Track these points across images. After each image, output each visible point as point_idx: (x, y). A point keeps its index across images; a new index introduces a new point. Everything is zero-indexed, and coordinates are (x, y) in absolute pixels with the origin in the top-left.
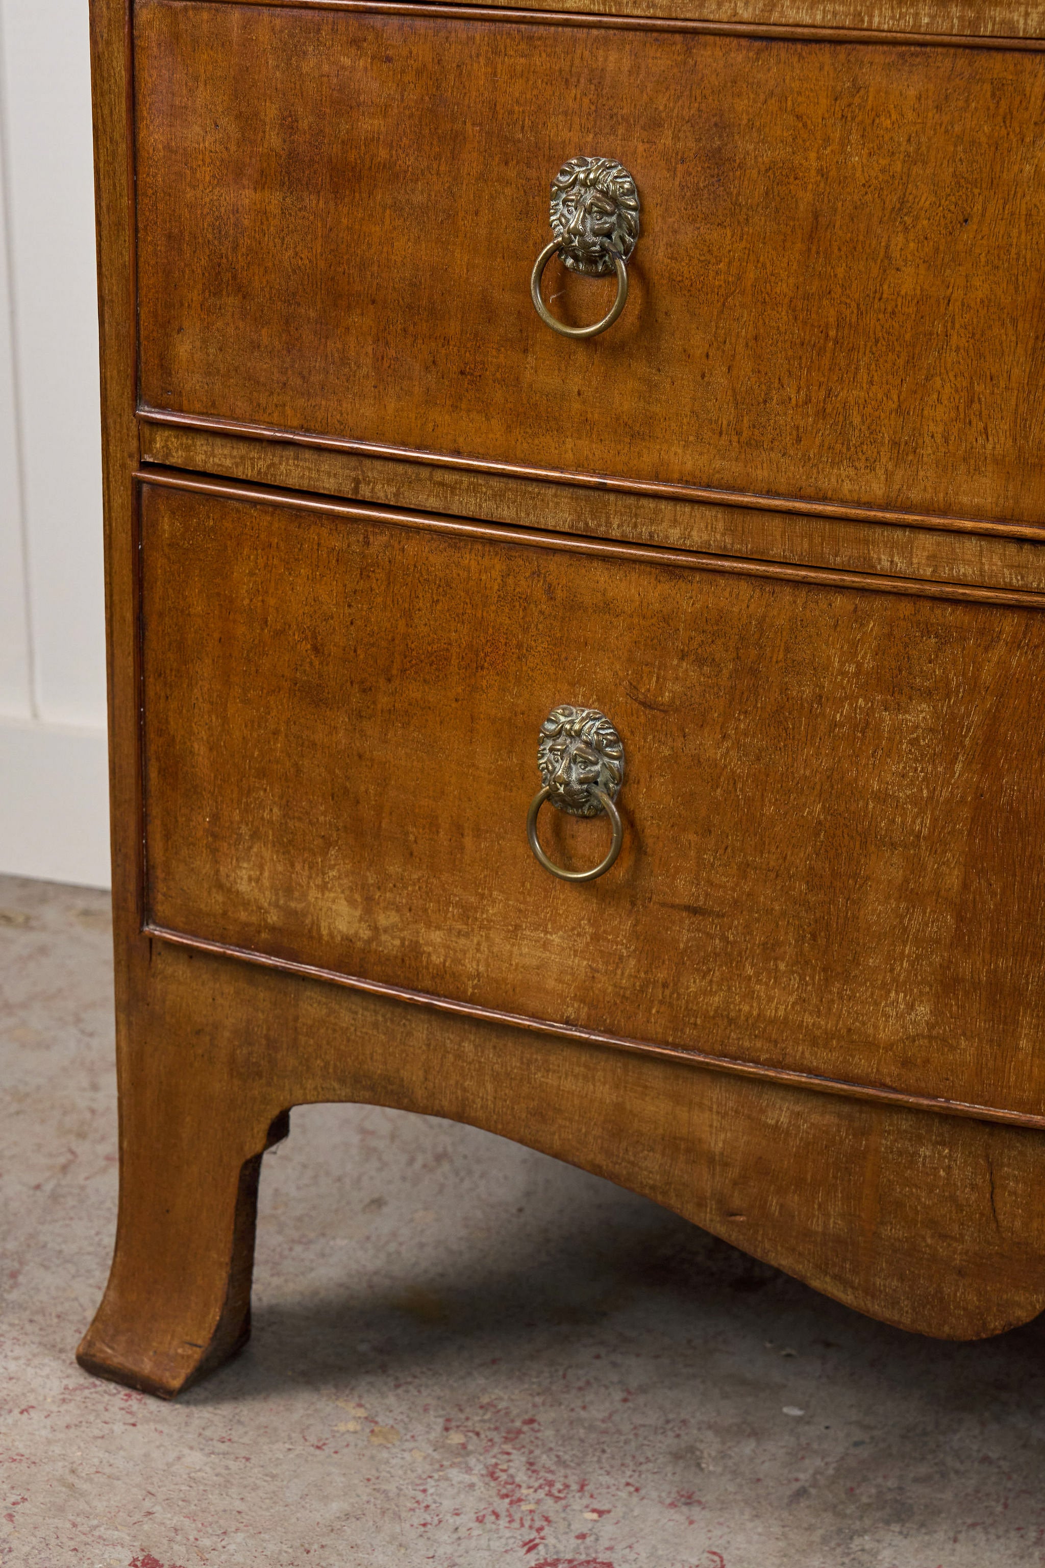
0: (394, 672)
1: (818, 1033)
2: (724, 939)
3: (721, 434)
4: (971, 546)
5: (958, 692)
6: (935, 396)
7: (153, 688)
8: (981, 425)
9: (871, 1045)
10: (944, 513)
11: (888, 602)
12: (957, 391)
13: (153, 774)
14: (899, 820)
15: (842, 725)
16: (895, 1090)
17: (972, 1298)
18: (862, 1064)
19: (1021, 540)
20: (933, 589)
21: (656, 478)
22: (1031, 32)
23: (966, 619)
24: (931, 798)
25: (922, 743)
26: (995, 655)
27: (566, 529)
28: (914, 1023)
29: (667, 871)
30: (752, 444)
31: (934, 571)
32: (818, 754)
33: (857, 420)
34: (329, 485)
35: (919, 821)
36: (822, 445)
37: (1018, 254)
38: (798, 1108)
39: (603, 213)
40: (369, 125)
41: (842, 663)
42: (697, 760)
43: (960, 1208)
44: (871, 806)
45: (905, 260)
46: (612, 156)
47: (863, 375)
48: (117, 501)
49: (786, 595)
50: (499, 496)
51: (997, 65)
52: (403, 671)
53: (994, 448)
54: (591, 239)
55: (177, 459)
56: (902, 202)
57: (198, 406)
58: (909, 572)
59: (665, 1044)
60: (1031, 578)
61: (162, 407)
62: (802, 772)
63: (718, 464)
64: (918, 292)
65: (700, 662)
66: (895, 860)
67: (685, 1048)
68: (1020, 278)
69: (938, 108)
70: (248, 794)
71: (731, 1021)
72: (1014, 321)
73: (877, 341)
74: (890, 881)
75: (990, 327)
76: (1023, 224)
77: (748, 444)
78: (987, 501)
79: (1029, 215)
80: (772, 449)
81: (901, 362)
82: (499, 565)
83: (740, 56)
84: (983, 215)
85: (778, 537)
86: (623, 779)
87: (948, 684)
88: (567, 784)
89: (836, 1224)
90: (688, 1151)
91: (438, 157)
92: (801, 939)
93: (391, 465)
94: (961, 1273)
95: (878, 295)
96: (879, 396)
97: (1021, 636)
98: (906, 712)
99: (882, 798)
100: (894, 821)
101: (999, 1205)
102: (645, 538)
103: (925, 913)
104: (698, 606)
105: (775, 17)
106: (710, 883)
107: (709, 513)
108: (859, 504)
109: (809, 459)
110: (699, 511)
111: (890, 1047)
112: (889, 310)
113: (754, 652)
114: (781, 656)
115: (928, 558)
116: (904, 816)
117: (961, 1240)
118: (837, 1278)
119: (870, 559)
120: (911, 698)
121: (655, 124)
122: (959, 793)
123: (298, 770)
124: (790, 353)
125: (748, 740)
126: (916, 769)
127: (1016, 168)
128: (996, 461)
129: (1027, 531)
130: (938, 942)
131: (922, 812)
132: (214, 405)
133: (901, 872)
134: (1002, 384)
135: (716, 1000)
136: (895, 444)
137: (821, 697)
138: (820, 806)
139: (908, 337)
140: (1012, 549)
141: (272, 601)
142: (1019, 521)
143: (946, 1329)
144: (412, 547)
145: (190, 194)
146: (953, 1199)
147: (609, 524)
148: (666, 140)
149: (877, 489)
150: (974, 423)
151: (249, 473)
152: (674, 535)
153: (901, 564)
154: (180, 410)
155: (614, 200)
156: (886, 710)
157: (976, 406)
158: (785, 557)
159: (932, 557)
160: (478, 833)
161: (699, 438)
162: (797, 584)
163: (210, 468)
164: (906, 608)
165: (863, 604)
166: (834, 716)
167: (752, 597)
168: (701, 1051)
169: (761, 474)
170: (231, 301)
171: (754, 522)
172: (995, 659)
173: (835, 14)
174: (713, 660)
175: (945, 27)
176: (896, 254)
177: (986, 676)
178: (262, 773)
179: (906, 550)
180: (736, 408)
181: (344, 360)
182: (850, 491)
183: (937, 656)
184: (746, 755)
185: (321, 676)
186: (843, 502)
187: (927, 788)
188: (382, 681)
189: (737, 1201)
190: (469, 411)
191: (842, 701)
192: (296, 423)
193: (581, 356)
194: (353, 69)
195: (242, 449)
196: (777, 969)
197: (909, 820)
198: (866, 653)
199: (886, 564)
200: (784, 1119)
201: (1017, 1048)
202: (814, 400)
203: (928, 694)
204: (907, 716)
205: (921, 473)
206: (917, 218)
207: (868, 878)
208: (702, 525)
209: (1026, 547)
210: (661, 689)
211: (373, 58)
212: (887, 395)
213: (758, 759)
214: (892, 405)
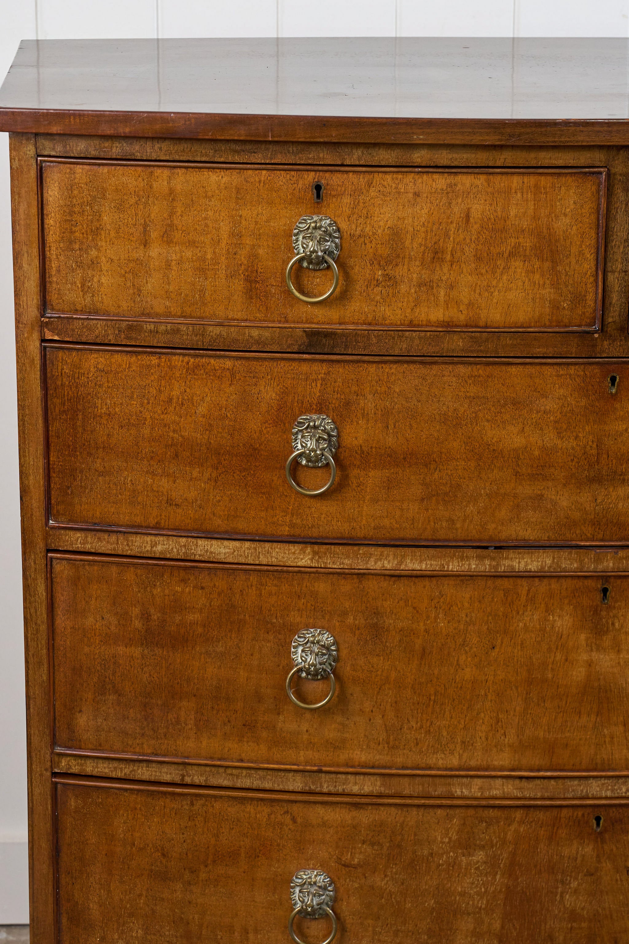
0: (209, 862)
3: (379, 744)
4: (499, 782)
5: (497, 845)
6: (481, 721)
7: (64, 879)
8: (503, 731)
10: (486, 770)
11: (463, 810)
12: (491, 718)
13: (64, 921)
14: (471, 903)
15: (443, 865)
19: (521, 778)
20: (484, 803)
21: (347, 765)
22: (521, 569)
23: (499, 813)
24: (486, 892)
25: (481, 868)
26: (512, 828)
27: (299, 790)
29: (358, 938)
30: (395, 748)
31: (482, 794)
32: (431, 878)
33: (445, 734)
34: (167, 778)
35: (480, 902)
36: (429, 745)
37: (517, 660)
39: (324, 654)
40: (191, 617)
41: (442, 838)
42: (372, 887)
44: (458, 898)
45: (466, 666)
46: (323, 628)
47: (447, 715)
48: (37, 791)
49: (414, 811)
50: (263, 778)
51: (506, 583)
52: (214, 861)
53: (509, 740)
54: (318, 666)
55: (75, 769)
56: (464, 641)
57: (90, 746)
58: (470, 795)
60: (526, 793)
61: (69, 748)
62: (424, 887)
64: (473, 678)
65: (373, 844)
66: (469, 920)
68: (519, 670)
69: (480, 602)
70: (124, 925)
72: (517, 688)
73: (454, 700)
74: (467, 930)
75: (506, 691)
76: (519, 648)
77: (393, 748)
78: (506, 763)
79: (522, 644)
80: (404, 749)
81: (465, 708)
82: (266, 810)
83: (385, 584)
84: (501, 645)
85: (407, 786)
86: (335, 899)
87: (492, 841)
88: (312, 907)
91: (231, 631)
93: (203, 768)
95: (454, 681)
96: (455, 723)
97: (524, 818)
98: (472, 856)
99: (463, 894)
100: (468, 903)
102: (340, 790)
103: (484, 941)
104: (371, 820)
105: (402, 567)
107: (372, 778)
108: (446, 769)
109: (422, 752)
110: (367, 778)
112: (459, 686)
113: (399, 838)
114: (412, 838)
115: (479, 789)
116: (473, 900)
119: (452, 791)
120: (475, 850)
121: (345, 614)
122: (499, 888)
123: (153, 911)
124: (412, 707)
125: (397, 876)
126: (478, 880)
127: (516, 624)
128: (510, 746)
131: (482, 898)
132: (100, 745)
133: (473, 925)
134: (512, 713)
136: (463, 742)
137: (432, 854)
138: (433, 901)
139: (468, 697)
140: (517, 781)
141: (137, 835)
142: (520, 770)
144: (218, 805)
145: (86, 649)
147: (321, 786)
148: (350, 620)
149: (455, 761)
150: (499, 731)
151: (119, 775)
152: (355, 789)
153: (466, 792)
154: (80, 748)
155: (328, 649)
156: (463, 856)
157: (500, 724)
158: (411, 794)
159: (481, 788)
160: (256, 931)
161: (368, 746)
162: (418, 806)
163: (95, 773)
164: (471, 812)
165: (451, 812)
166: (439, 861)
167: (397, 814)
169: (399, 760)
170: (112, 698)
171: (395, 780)
172: (513, 829)
173: (431, 565)
174: (379, 843)
175: (483, 569)
176: (461, 662)
177: (510, 836)
178: (131, 915)
179: (469, 786)
180: (387, 733)
181: (178, 722)
182: (442, 764)
183: (486, 831)
184: (397, 883)
185: (166, 867)
186: (439, 769)
187: (484, 887)
188: (202, 867)
190: (248, 742)
191: (442, 854)
192: (149, 751)
193: (308, 715)
194: (183, 592)
195: (116, 764)
197: (476, 902)
198: (453, 833)
199: (459, 793)
202: (424, 727)
203: (483, 847)
204: (474, 858)
205: (476, 754)
206: (471, 648)
207: (457, 929)
208: (370, 784)
209: (524, 780)
210: (353, 858)
211: (194, 587)
212: (459, 722)
213: (403, 884)
214: (462, 726)
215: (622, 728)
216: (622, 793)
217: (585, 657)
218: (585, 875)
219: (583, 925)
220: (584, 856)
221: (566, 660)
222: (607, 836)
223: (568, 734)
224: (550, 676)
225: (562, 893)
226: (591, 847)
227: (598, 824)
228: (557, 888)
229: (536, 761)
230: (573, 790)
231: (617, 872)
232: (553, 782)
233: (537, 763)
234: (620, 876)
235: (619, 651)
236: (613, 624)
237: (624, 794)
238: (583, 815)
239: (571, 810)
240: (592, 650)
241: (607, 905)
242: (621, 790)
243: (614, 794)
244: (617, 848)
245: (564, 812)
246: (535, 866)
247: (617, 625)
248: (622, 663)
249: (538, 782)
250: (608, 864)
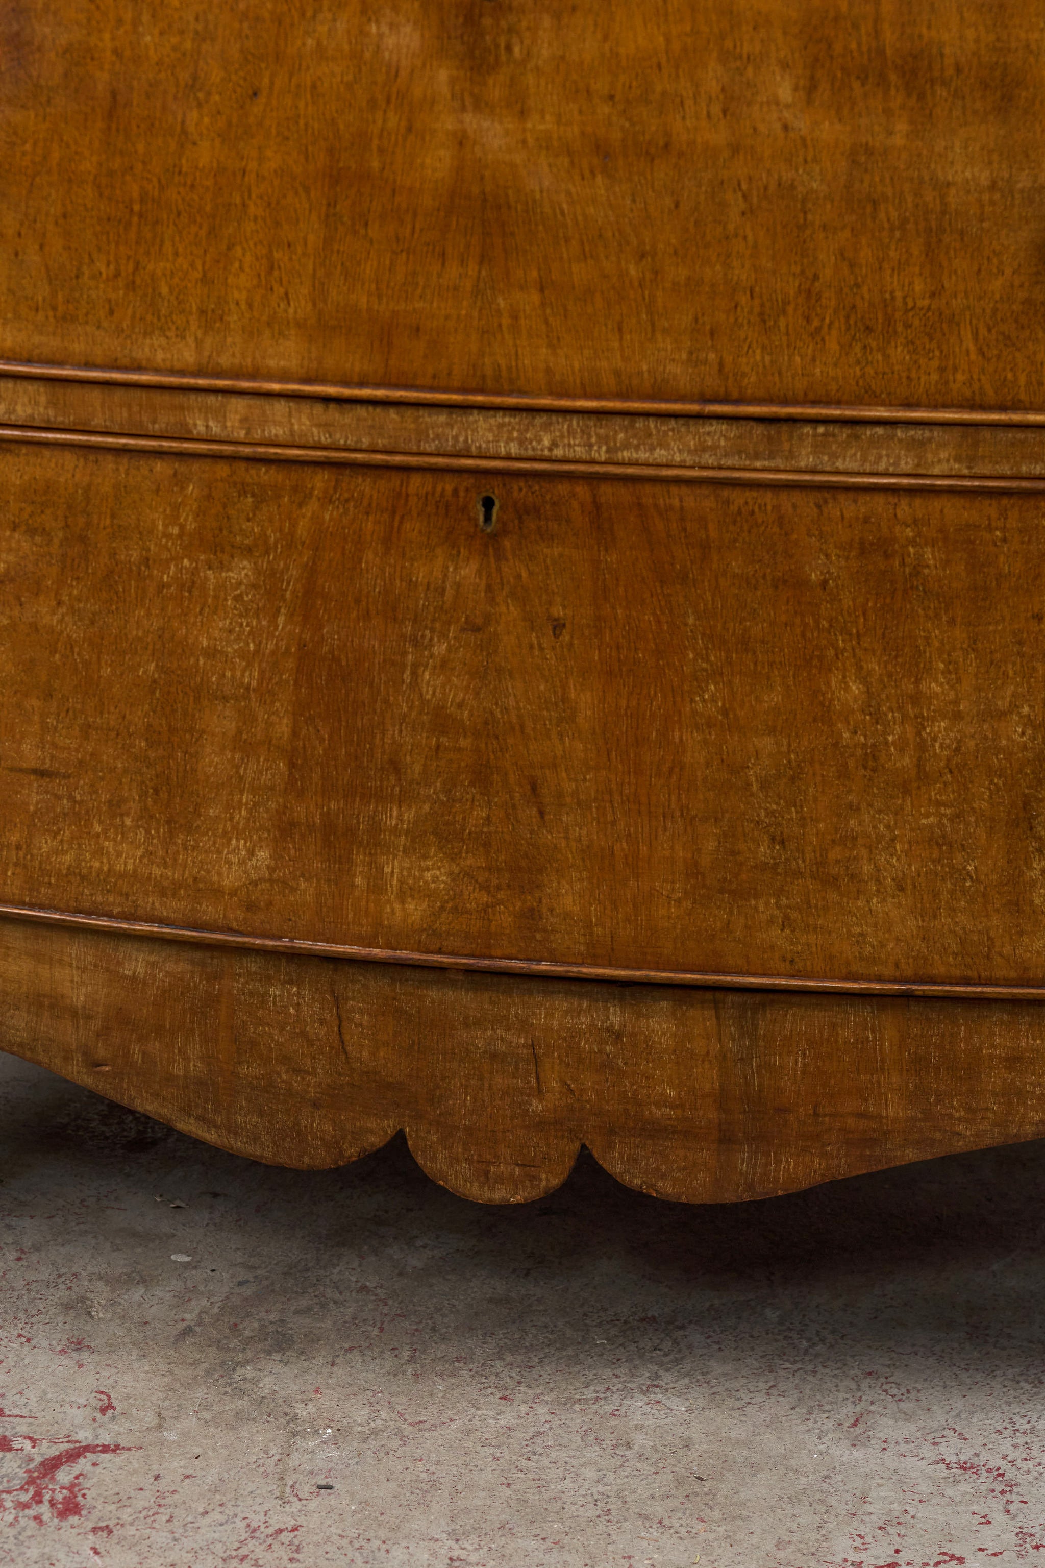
1: (166, 883)
2: (71, 798)
3: (37, 310)
4: (280, 408)
5: (276, 548)
6: (237, 265)
8: (282, 291)
9: (217, 892)
10: (253, 377)
11: (205, 465)
12: (257, 259)
14: (228, 674)
15: (169, 586)
16: (242, 934)
17: (328, 1127)
18: (209, 911)
19: (327, 400)
20: (247, 450)
23: (280, 477)
24: (257, 651)
25: (246, 599)
26: (309, 510)
28: (255, 868)
29: (13, 737)
30: (67, 319)
31: (247, 434)
32: (148, 614)
33: (165, 290)
35: (247, 674)
36: (133, 317)
37: (306, 125)
38: (153, 958)
41: (166, 526)
42: (34, 627)
43: (311, 1043)
44: (201, 662)
45: (201, 134)
47: (168, 247)
49: (109, 463)
53: (296, 312)
56: (195, 78)
58: (223, 435)
59: (22, 904)
60: (338, 436)
62: (135, 633)
63: (36, 339)
64: (215, 165)
65: (32, 532)
66: (227, 713)
67: (42, 907)
68: (310, 148)
71: (83, 878)
72: (307, 190)
73: (179, 214)
74: (224, 733)
75: (285, 196)
76: (309, 96)
77: (64, 318)
78: (293, 363)
79: (314, 87)
80: (87, 323)
81: (203, 233)
84: (271, 88)
85: (99, 408)
87: (266, 539)
89: (196, 1067)
90: (52, 1007)
92: (143, 795)
94: (316, 1105)
95: (177, 170)
96: (185, 267)
97: (331, 491)
98: (229, 570)
99: (212, 653)
100: (224, 676)
101: (347, 1037)
103: (258, 762)
104: (26, 478)
106: (55, 746)
107: (31, 387)
108: (172, 372)
109: (123, 330)
110: (22, 386)
111: (234, 893)
112: (189, 182)
113: (82, 520)
114: (108, 521)
115: (241, 421)
116: (233, 669)
117: (315, 1074)
118: (201, 1119)
119: (187, 425)
120: (232, 557)
122: (283, 645)
124: (98, 228)
125: (81, 605)
126: (241, 625)
127: (299, 43)
128: (298, 325)
129: (331, 390)
130: (272, 788)
131: (249, 665)
133: (234, 724)
134: (299, 250)
135: (68, 859)
136: (202, 312)
137: (148, 559)
138: (153, 665)
139: (208, 208)
140: (319, 408)
142: (322, 381)
143: (306, 1159)
146: (303, 1034)
149: (188, 356)
150: (275, 289)
153: (216, 429)
156: (210, 568)
157: (276, 273)
158: (106, 427)
159: (244, 420)
161: (16, 315)
162: (119, 451)
164: (222, 470)
165: (182, 467)
166: (162, 578)
167: (76, 466)
168: (56, 909)
169: (78, 347)
171: (74, 394)
172: (309, 514)
174: (44, 529)
176: (191, 128)
177: (303, 529)
179: (220, 415)
180: (50, 283)
182: (164, 360)
183: (254, 515)
184: (80, 620)
186: (157, 371)
187: (254, 642)
189: (101, 1052)
191: (168, 562)
196: (123, 825)
197: (238, 673)
198: (188, 515)
199: (201, 429)
200: (141, 970)
201: (353, 885)
202: (123, 274)
203: (248, 551)
204: (231, 574)
205: (229, 340)
206: (209, 94)
207: (203, 732)
208: (26, 400)
209: (332, 406)
212: (192, 265)
213: (92, 623)
214: (198, 275)
215: (535, 297)
216: (542, 450)
217: (449, 123)
218: (463, 630)
219: (464, 742)
220: (458, 585)
221: (410, 129)
222: (507, 543)
223: (419, 305)
224: (376, 164)
225: (415, 666)
226: (474, 566)
227: (488, 518)
228: (404, 654)
229: (356, 364)
230: (437, 436)
231: (532, 629)
232: (393, 414)
233: (357, 368)
234: (537, 637)
235: (523, 114)
236: (509, 48)
237: (546, 453)
238: (456, 492)
239: (429, 478)
240: (463, 109)
241: (512, 702)
242: (540, 441)
243: (526, 449)
244: (531, 573)
245: (416, 482)
246: (358, 601)
247: (517, 50)
248: (531, 141)
249: (361, 411)
250: (512, 608)
